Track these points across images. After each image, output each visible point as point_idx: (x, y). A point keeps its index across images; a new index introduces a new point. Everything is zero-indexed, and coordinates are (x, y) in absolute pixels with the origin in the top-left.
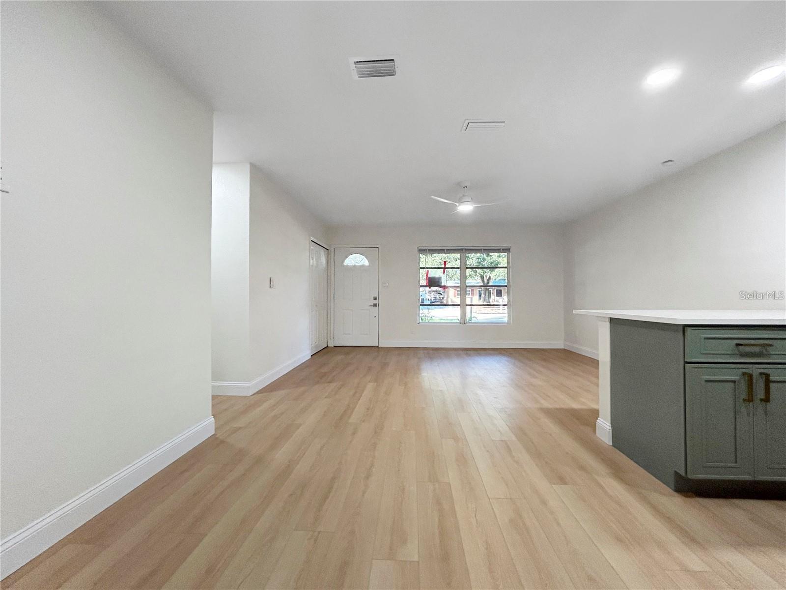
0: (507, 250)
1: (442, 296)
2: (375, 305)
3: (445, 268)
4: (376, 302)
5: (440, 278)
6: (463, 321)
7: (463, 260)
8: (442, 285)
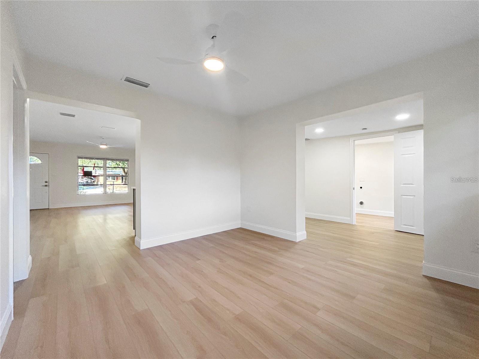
0: (127, 160)
1: (93, 180)
2: (46, 186)
3: (94, 167)
4: (46, 184)
5: (91, 172)
6: (105, 192)
7: (105, 164)
8: (93, 175)
